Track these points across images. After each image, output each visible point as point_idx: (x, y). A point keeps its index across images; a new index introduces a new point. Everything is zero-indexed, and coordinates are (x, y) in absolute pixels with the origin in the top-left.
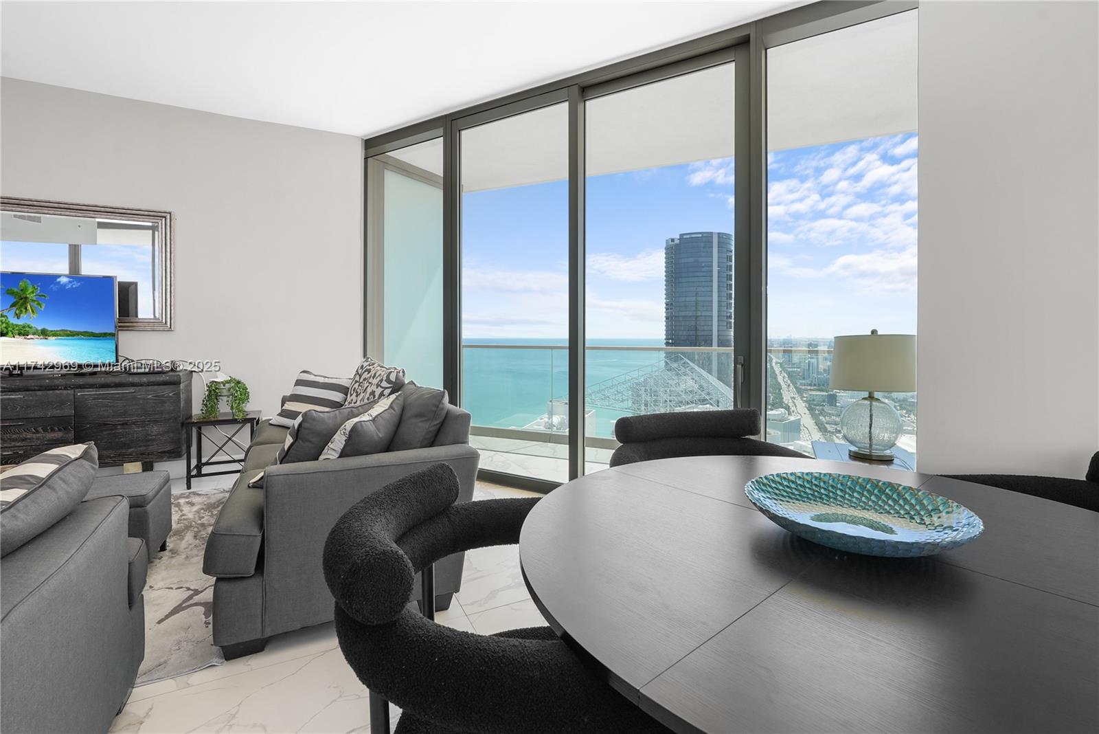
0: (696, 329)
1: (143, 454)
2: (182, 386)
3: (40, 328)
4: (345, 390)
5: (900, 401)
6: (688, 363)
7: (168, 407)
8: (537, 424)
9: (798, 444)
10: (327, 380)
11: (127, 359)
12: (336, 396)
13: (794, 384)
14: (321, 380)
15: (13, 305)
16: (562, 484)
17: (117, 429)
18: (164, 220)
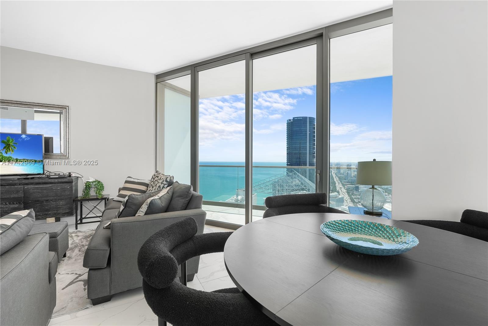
0: (300, 159)
1: (55, 214)
2: (73, 183)
3: (15, 158)
4: (147, 185)
5: (385, 189)
6: (296, 173)
7: (67, 193)
8: (231, 199)
9: (343, 207)
10: (139, 181)
11: (48, 172)
12: (143, 188)
13: (341, 182)
14: (136, 181)
15: (4, 148)
16: (243, 225)
17: (43, 203)
18: (65, 109)
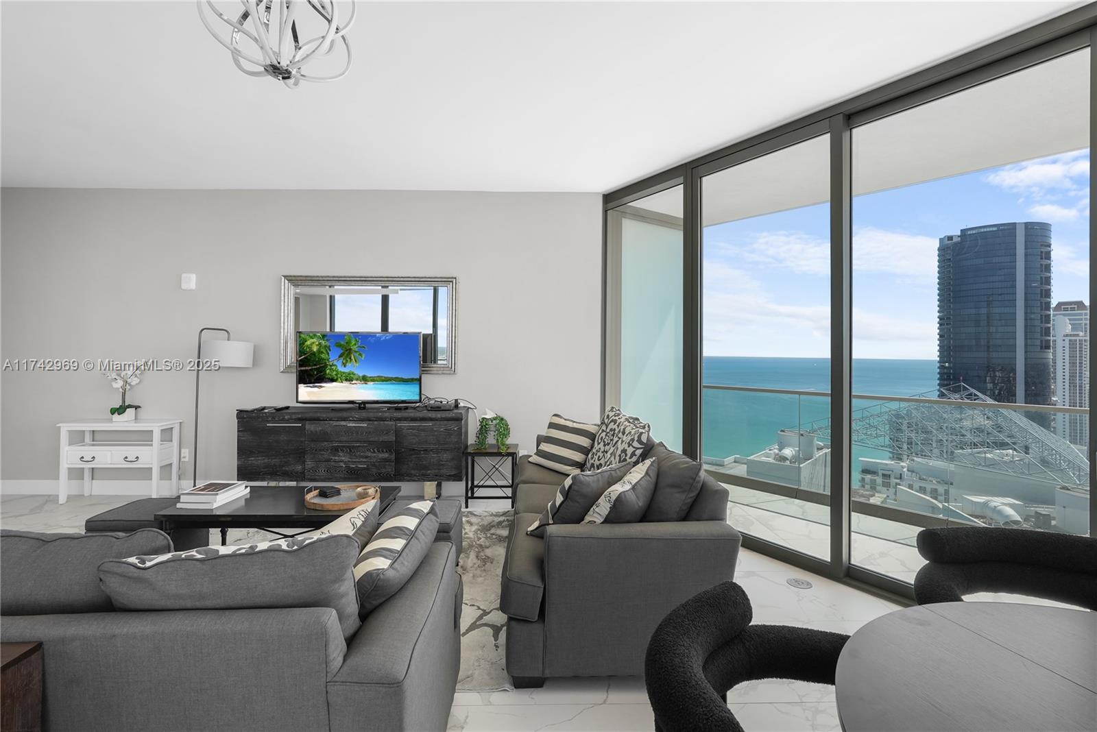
0: (988, 350)
1: (436, 476)
2: (463, 422)
3: (361, 375)
4: (592, 437)
7: (454, 439)
10: (575, 425)
11: (427, 397)
12: (584, 442)
14: (570, 424)
15: (340, 356)
17: (420, 454)
18: (451, 283)
